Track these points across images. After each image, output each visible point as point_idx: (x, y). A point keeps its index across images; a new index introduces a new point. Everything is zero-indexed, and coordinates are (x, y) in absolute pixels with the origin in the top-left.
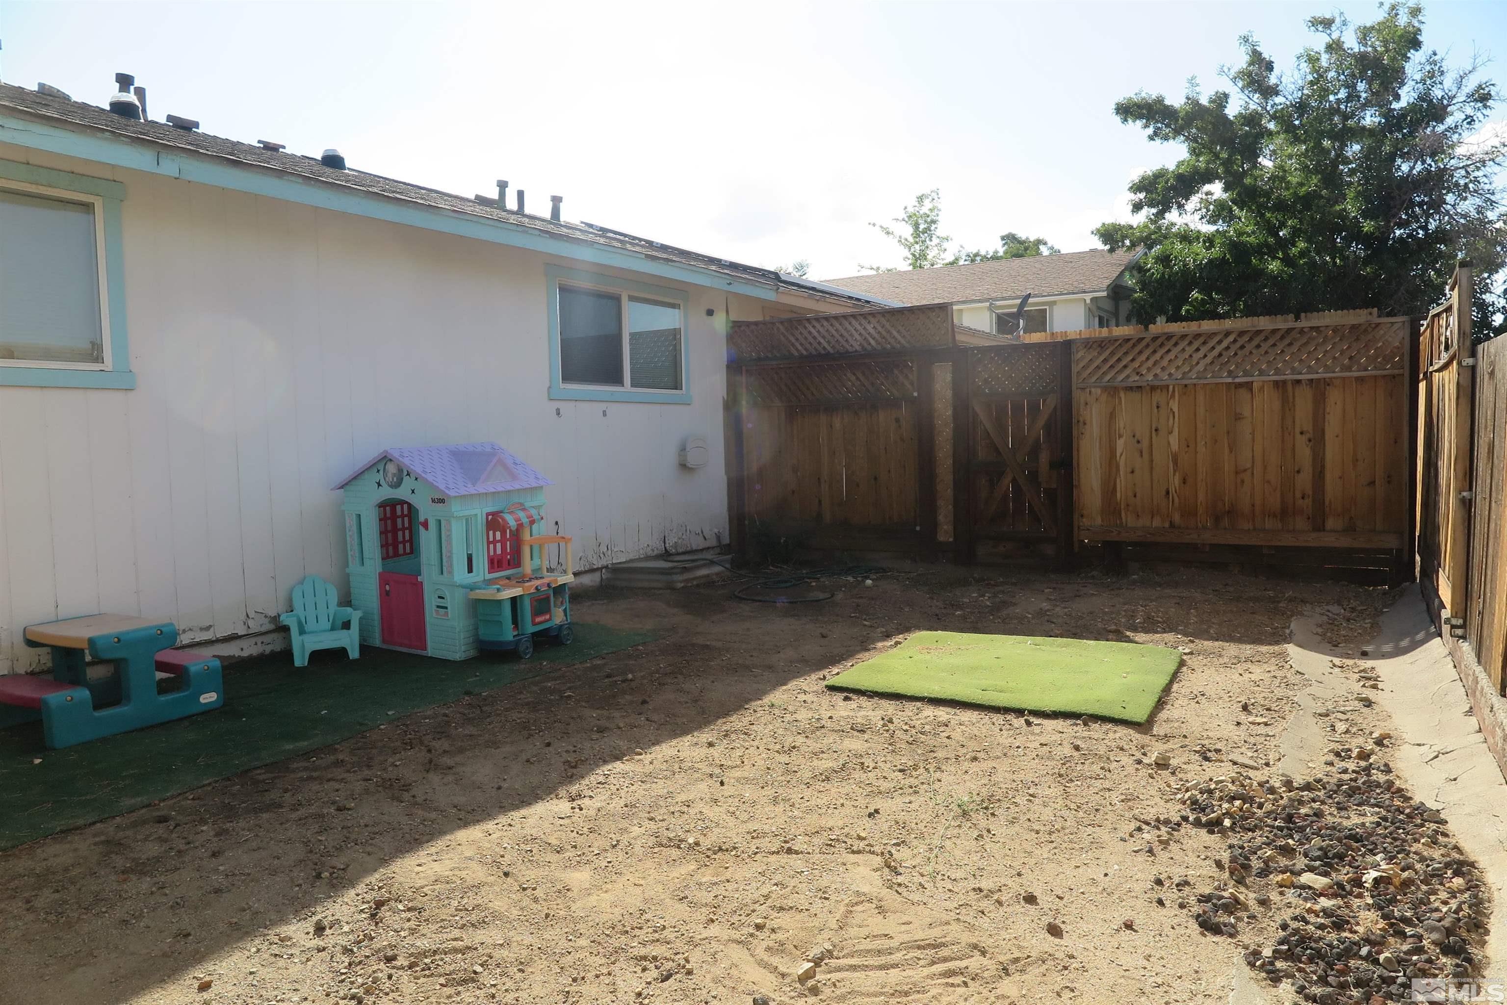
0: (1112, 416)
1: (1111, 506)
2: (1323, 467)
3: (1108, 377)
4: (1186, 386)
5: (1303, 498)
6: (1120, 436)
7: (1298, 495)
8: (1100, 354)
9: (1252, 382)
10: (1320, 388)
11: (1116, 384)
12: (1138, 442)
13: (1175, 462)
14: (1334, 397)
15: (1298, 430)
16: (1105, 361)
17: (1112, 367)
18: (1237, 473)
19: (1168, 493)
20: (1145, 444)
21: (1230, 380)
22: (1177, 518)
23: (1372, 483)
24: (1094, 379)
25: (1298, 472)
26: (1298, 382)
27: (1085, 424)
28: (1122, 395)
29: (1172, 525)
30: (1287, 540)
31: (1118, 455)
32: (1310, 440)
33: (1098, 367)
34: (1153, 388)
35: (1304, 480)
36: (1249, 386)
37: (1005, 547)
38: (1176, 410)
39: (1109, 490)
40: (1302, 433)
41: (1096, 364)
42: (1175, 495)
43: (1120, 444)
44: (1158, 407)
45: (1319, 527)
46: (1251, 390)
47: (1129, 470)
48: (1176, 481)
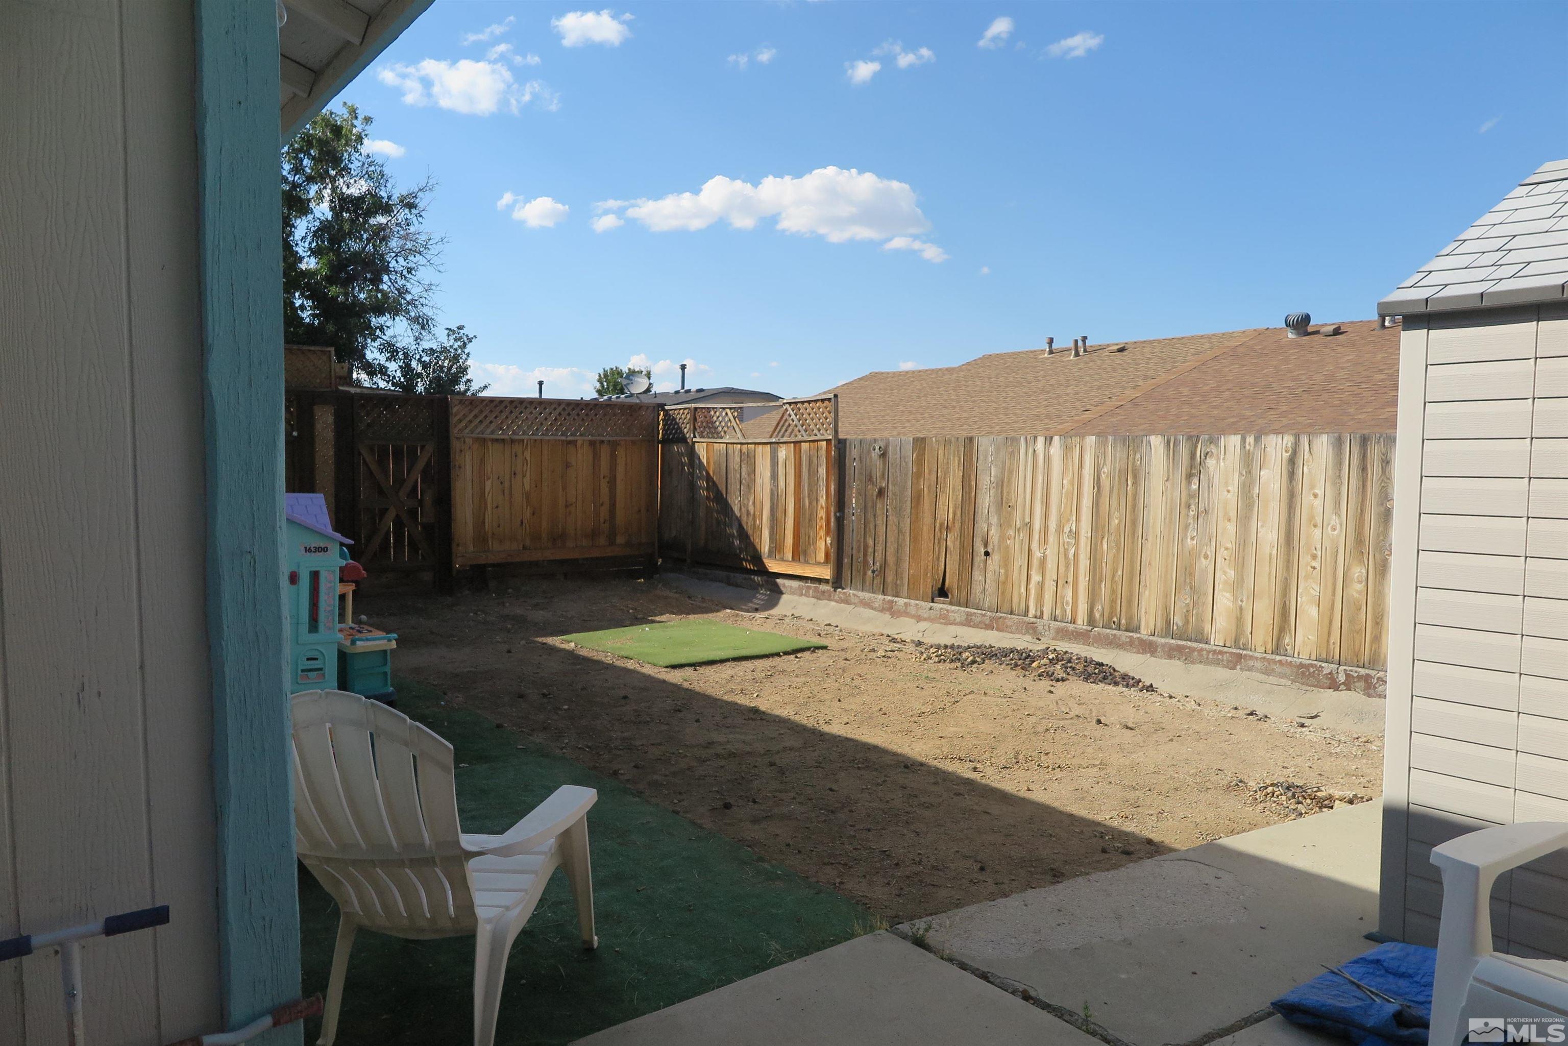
0: (482, 461)
1: (481, 538)
2: (615, 501)
3: (478, 430)
4: (536, 440)
5: (604, 523)
6: (488, 479)
7: (602, 521)
8: (471, 411)
9: (577, 441)
10: (614, 445)
11: (484, 436)
12: (502, 483)
13: (527, 499)
14: (621, 453)
15: (602, 477)
16: (476, 416)
17: (481, 422)
18: (566, 506)
19: (522, 523)
20: (507, 484)
21: (564, 438)
22: (528, 542)
23: (640, 511)
24: (467, 431)
25: (602, 505)
26: (602, 442)
27: (460, 467)
28: (490, 444)
29: (524, 548)
30: (596, 554)
31: (486, 493)
32: (608, 483)
33: (471, 422)
34: (512, 441)
35: (604, 512)
36: (574, 443)
37: (387, 578)
38: (528, 459)
39: (480, 523)
40: (604, 478)
41: (468, 419)
42: (527, 526)
43: (488, 484)
44: (516, 456)
45: (612, 542)
46: (576, 446)
47: (495, 505)
48: (528, 513)
